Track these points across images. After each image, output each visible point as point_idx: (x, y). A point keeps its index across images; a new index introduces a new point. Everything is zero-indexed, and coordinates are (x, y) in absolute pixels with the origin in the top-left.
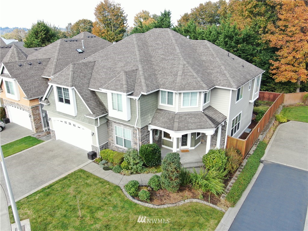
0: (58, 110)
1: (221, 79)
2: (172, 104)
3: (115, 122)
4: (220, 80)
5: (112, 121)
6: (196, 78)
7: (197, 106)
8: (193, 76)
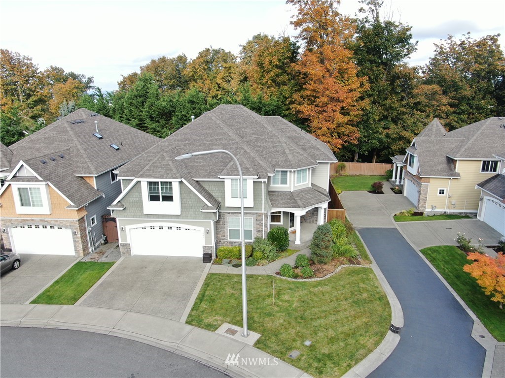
0: (145, 212)
1: (318, 153)
2: (286, 183)
3: (229, 213)
4: (317, 155)
5: (225, 212)
6: (302, 155)
7: (307, 182)
8: (299, 153)
